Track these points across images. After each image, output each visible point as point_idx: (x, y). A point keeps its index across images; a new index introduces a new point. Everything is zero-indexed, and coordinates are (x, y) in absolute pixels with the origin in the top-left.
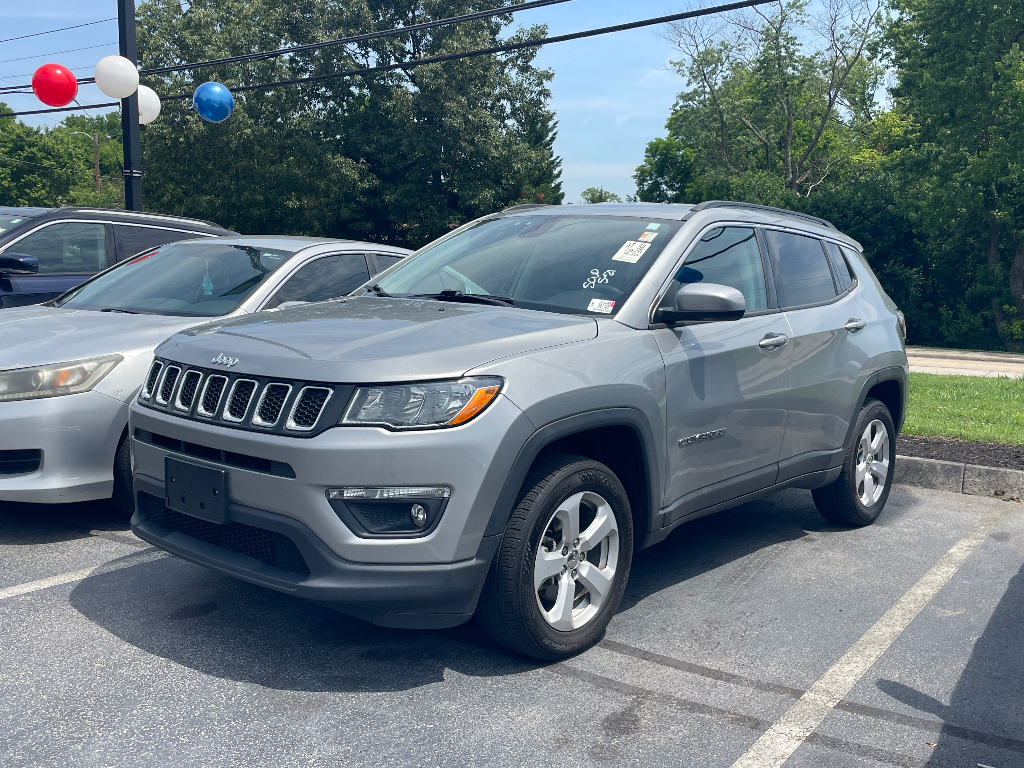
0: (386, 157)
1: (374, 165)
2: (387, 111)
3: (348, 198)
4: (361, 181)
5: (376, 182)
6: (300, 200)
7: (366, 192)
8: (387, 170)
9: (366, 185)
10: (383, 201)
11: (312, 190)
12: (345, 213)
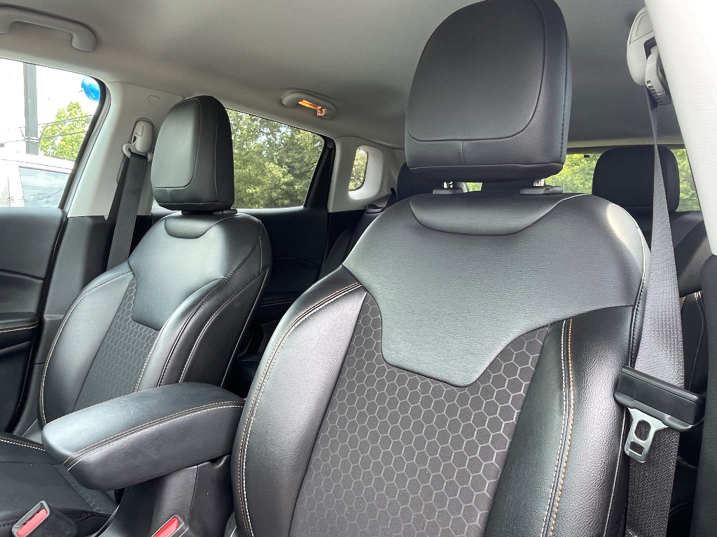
0: (297, 165)
1: (291, 170)
2: (298, 140)
3: (277, 187)
4: (283, 177)
5: (292, 178)
6: (255, 189)
7: (286, 184)
8: (298, 172)
9: (286, 180)
10: (294, 188)
11: (259, 183)
12: (274, 195)
